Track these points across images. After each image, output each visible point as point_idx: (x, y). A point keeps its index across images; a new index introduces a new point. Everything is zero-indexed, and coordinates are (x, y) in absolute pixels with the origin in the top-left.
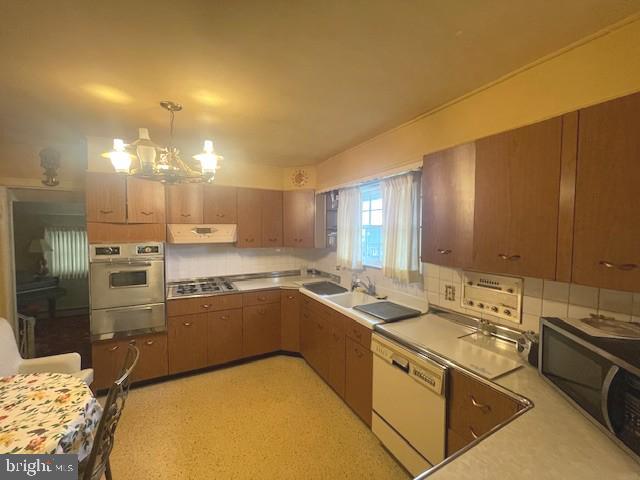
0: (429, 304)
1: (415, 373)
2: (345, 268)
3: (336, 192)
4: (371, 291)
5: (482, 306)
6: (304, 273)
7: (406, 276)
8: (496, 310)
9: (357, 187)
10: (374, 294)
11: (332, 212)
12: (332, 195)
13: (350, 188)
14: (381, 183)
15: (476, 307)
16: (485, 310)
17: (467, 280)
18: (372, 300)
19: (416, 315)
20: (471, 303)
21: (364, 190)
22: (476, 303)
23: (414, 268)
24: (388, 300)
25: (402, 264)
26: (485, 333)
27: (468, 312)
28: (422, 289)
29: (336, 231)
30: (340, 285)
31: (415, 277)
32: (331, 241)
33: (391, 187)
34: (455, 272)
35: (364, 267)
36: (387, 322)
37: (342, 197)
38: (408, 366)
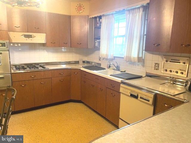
0: (147, 73)
1: (141, 98)
2: (104, 59)
3: (100, 17)
4: (118, 69)
5: (171, 71)
6: (81, 62)
7: (136, 60)
8: (177, 72)
9: (112, 14)
10: (119, 70)
11: (98, 28)
12: (98, 19)
13: (108, 15)
14: (126, 12)
15: (168, 72)
16: (172, 73)
17: (165, 60)
18: (118, 72)
19: (140, 77)
20: (166, 70)
21: (116, 16)
22: (168, 70)
23: (140, 56)
24: (126, 72)
25: (134, 54)
26: (172, 82)
27: (165, 75)
28: (143, 66)
29: (100, 39)
30: (101, 67)
31: (141, 60)
32: (97, 44)
33: (131, 15)
34: (160, 57)
35: (114, 57)
36: (127, 79)
37: (103, 20)
38: (138, 95)
